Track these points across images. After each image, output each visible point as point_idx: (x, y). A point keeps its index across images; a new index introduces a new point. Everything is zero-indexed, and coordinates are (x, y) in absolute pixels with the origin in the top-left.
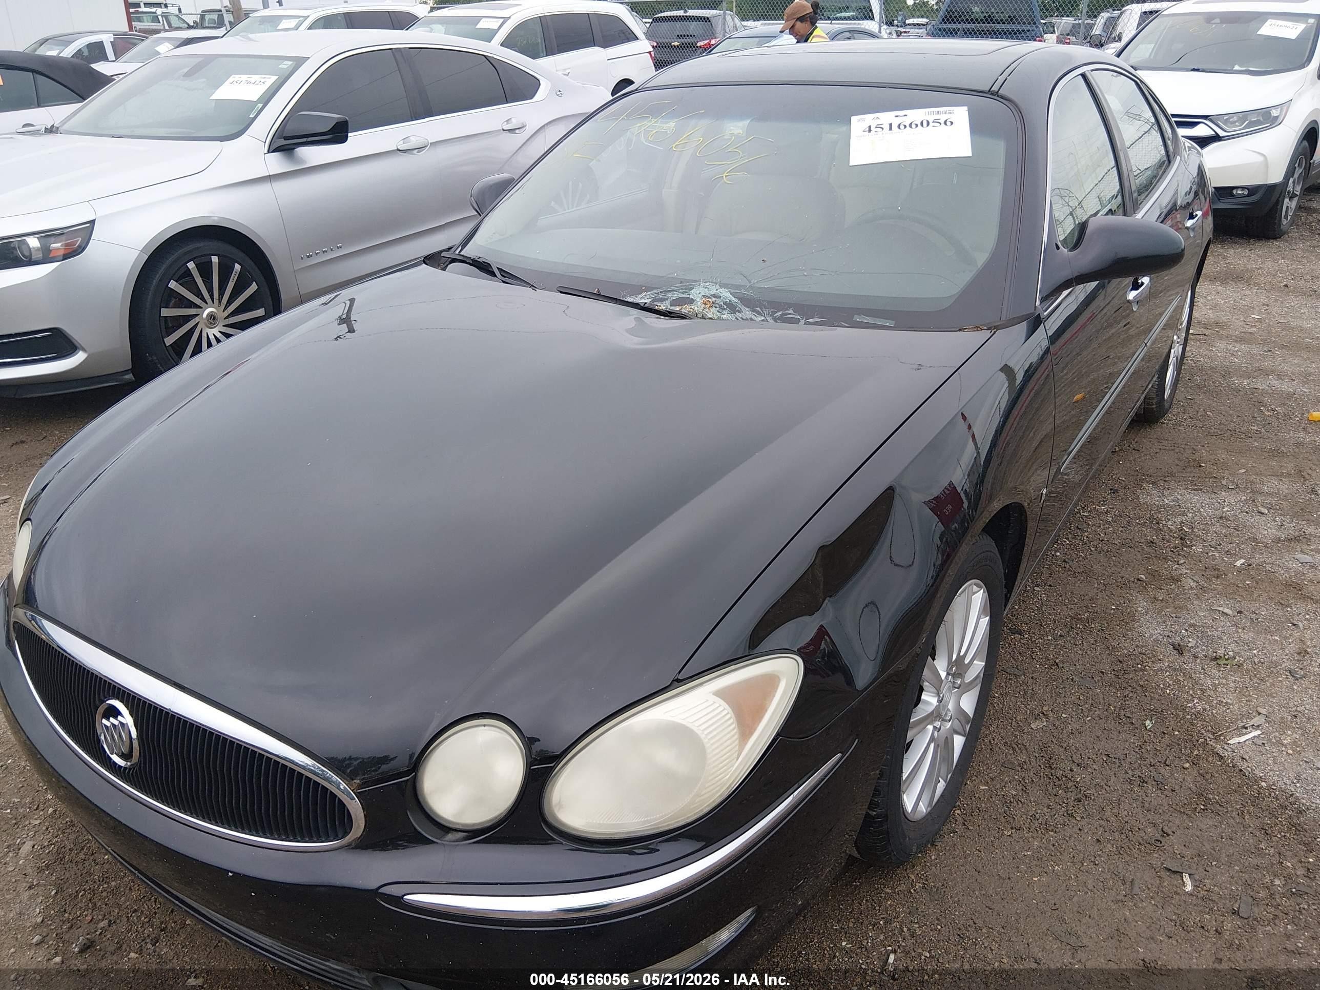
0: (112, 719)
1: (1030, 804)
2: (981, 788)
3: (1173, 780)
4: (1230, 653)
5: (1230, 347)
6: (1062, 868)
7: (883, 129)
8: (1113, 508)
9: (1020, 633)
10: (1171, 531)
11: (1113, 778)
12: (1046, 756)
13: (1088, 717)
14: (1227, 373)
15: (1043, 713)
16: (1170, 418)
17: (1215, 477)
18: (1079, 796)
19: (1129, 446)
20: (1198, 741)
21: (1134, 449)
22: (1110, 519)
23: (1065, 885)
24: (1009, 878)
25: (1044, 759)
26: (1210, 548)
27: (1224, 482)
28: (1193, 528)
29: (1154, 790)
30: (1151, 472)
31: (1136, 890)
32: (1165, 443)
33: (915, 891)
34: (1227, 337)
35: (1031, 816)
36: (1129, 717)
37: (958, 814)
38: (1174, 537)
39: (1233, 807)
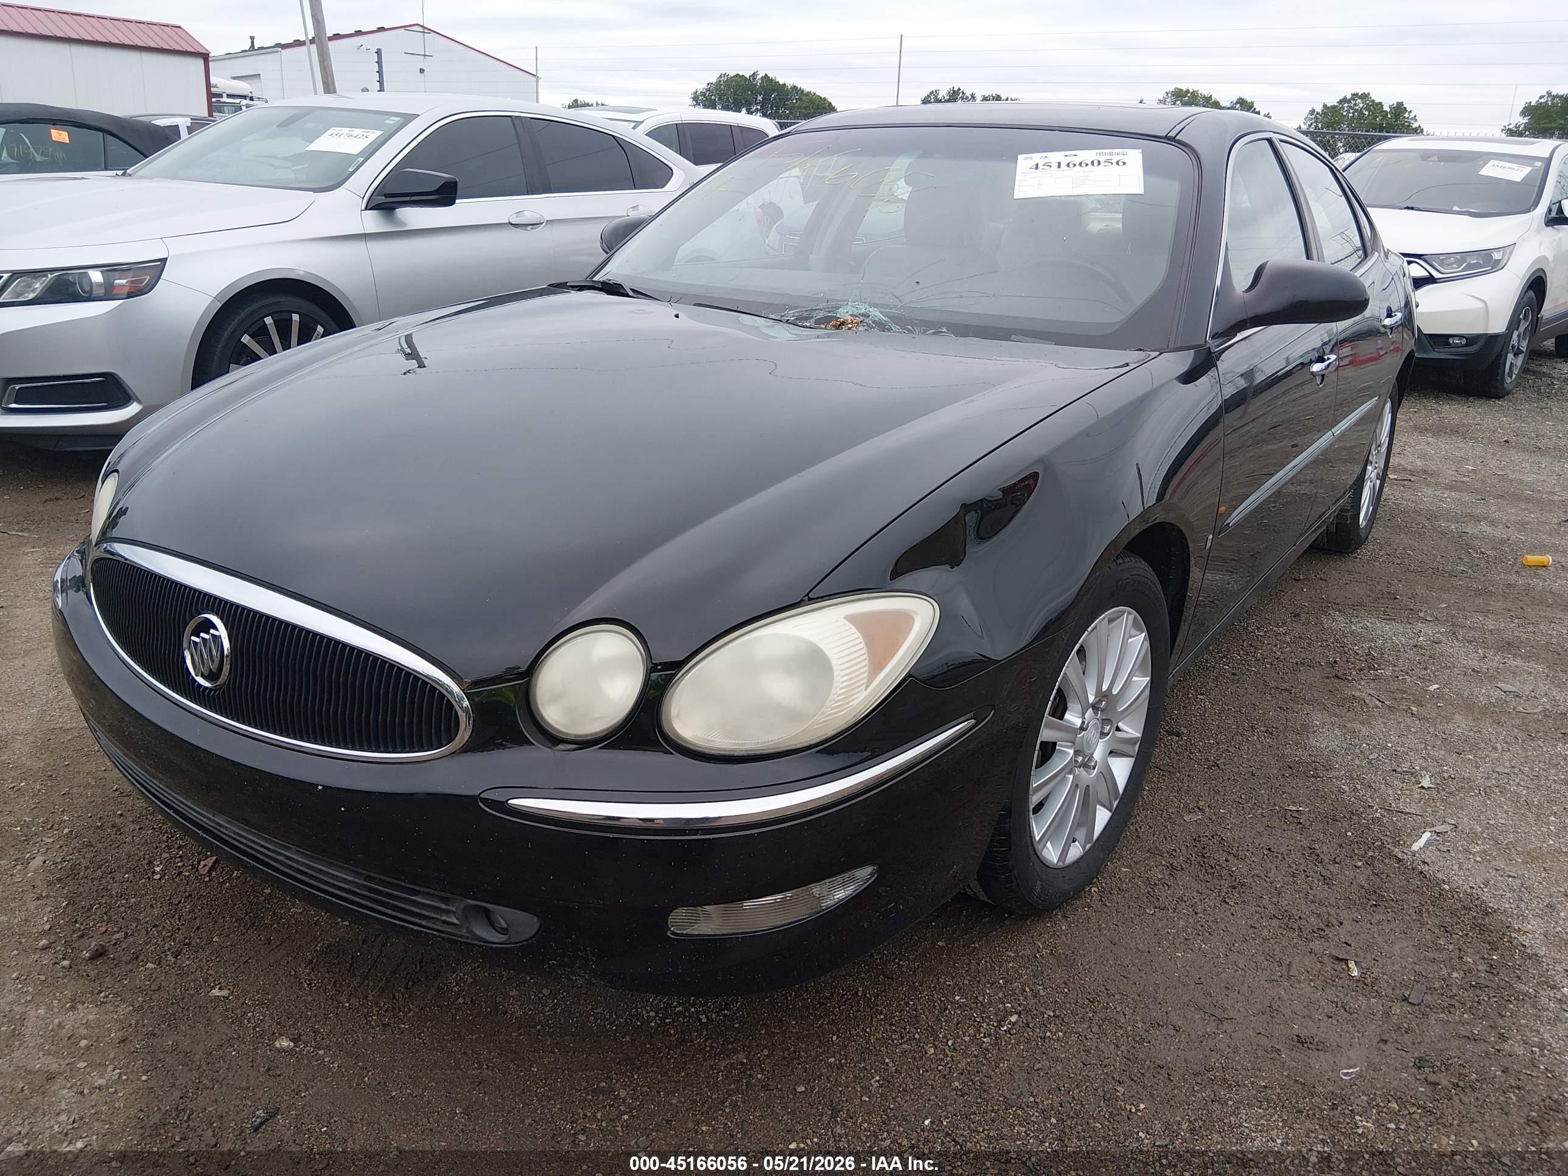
0: (202, 635)
1: (1177, 888)
2: (1123, 870)
3: (1343, 877)
4: (1416, 768)
5: (1438, 493)
6: (1210, 947)
7: (1050, 166)
8: (1293, 630)
9: (1178, 735)
10: (1358, 654)
11: (1274, 871)
12: (1198, 845)
13: (1249, 814)
14: (1432, 517)
15: (1199, 808)
16: (1365, 552)
17: (1411, 610)
18: (1234, 884)
19: (1316, 576)
20: (1374, 844)
21: (1321, 579)
22: (1289, 639)
23: (1212, 962)
24: (1149, 952)
25: (1196, 849)
26: (1400, 673)
27: (1422, 615)
28: (1382, 654)
29: (1320, 884)
30: (1338, 600)
31: (1293, 972)
32: (1356, 575)
33: (1041, 956)
34: (1436, 484)
35: (1178, 898)
36: (1295, 817)
37: (1095, 891)
38: (1360, 660)
39: (1409, 905)
